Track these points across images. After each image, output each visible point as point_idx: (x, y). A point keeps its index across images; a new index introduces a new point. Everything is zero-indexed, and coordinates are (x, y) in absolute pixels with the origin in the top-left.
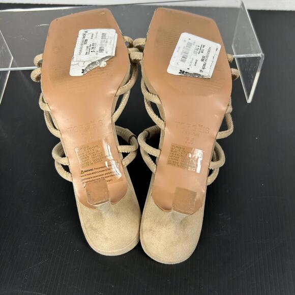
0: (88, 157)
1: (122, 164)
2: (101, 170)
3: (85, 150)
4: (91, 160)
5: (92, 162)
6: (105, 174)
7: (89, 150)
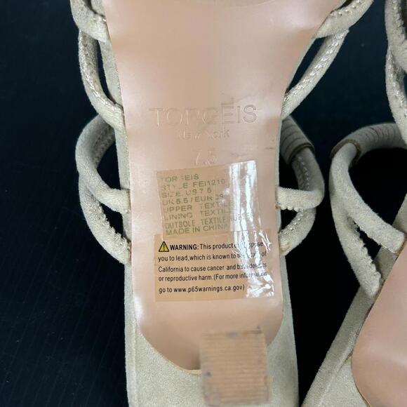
0: (190, 207)
1: (280, 245)
2: (218, 252)
3: (185, 186)
4: (197, 218)
5: (198, 223)
6: (228, 268)
7: (197, 187)
